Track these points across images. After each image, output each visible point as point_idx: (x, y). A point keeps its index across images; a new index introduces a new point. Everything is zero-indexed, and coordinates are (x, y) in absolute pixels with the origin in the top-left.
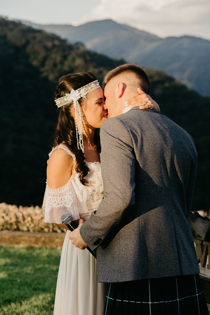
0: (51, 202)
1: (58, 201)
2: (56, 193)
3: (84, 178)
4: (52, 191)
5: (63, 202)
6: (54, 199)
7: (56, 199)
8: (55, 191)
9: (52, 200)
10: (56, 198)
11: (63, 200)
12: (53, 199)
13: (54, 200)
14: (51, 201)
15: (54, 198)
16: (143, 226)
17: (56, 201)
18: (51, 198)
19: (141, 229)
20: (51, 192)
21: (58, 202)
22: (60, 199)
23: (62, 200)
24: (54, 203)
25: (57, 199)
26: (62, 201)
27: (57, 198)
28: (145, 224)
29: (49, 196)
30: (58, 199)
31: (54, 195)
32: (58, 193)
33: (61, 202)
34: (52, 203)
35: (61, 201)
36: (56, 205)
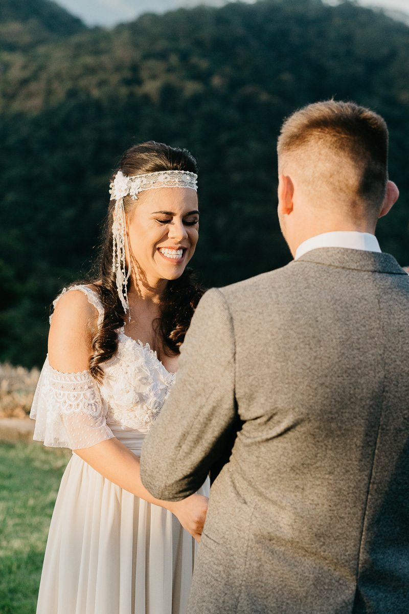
0: (57, 401)
1: (70, 400)
2: (67, 382)
3: (100, 365)
4: (59, 378)
5: (80, 403)
6: (64, 394)
7: (66, 396)
8: (65, 378)
9: (59, 397)
10: (66, 393)
11: (81, 398)
12: (62, 395)
13: (63, 397)
14: (57, 399)
15: (64, 392)
16: (252, 572)
17: (67, 400)
18: (58, 392)
19: (247, 578)
20: (57, 379)
21: (71, 403)
22: (76, 396)
23: (80, 400)
24: (64, 404)
25: (69, 394)
26: (78, 401)
27: (69, 392)
28: (258, 568)
29: (53, 389)
30: (71, 395)
31: (64, 385)
32: (72, 383)
33: (76, 402)
34: (59, 404)
35: (77, 399)
36: (67, 410)
